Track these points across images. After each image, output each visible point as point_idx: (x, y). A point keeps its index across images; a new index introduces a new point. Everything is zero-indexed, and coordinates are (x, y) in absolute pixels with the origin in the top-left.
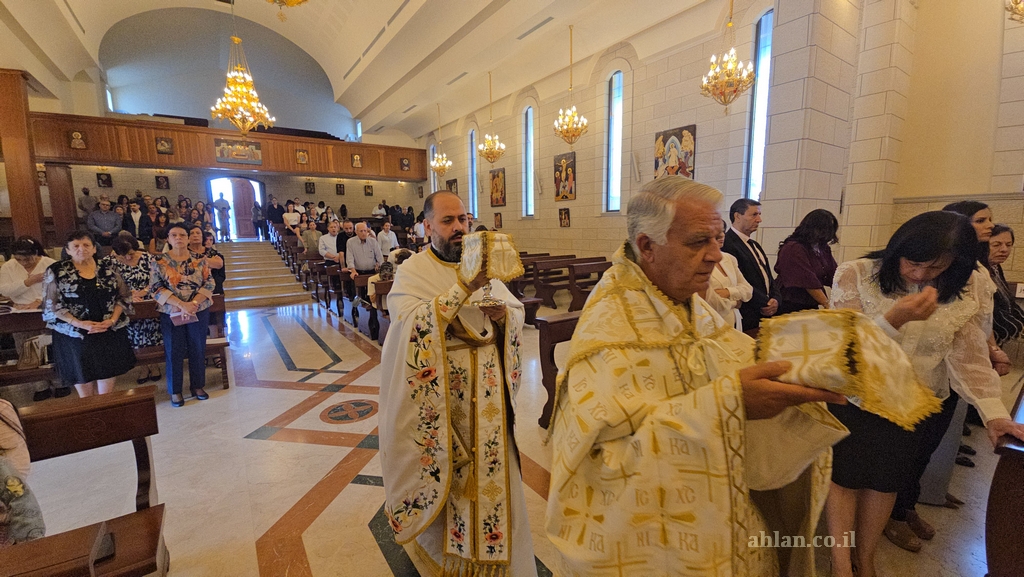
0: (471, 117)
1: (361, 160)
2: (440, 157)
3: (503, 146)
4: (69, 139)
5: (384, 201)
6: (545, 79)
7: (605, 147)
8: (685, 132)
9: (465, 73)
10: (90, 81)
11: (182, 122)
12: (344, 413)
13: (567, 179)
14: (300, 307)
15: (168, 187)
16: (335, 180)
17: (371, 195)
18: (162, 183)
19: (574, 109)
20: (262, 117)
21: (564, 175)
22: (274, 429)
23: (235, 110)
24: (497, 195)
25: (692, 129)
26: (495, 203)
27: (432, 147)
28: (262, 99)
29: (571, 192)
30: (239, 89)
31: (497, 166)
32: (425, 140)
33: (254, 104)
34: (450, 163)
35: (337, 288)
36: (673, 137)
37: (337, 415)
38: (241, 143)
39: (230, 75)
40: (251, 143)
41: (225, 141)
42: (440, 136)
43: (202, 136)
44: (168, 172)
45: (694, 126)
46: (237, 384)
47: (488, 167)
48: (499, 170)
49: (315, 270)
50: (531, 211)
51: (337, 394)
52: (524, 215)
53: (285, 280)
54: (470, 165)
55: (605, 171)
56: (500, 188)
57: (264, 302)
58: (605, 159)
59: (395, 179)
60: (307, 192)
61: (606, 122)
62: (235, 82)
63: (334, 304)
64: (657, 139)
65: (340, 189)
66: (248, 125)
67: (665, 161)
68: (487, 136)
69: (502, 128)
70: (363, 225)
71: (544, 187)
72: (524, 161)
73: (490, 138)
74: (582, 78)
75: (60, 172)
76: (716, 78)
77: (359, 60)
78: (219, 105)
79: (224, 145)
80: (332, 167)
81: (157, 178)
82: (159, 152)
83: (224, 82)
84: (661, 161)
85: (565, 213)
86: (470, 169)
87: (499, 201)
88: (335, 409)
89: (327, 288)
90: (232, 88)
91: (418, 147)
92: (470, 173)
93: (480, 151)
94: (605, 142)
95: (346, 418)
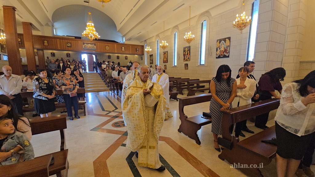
0: (158, 35)
1: (125, 49)
2: (148, 48)
3: (167, 44)
4: (44, 43)
5: (131, 61)
6: (181, 23)
7: (200, 44)
8: (227, 39)
9: (156, 22)
10: (49, 26)
11: (74, 38)
12: (119, 125)
13: (187, 54)
14: (106, 92)
15: (70, 56)
16: (117, 55)
17: (127, 59)
18: (68, 55)
19: (190, 32)
20: (96, 36)
21: (186, 53)
22: (98, 128)
23: (89, 34)
24: (165, 59)
25: (229, 38)
26: (164, 62)
27: (145, 45)
28: (96, 31)
29: (189, 59)
30: (90, 28)
31: (165, 50)
32: (143, 42)
33: (94, 32)
34: (151, 49)
35: (117, 87)
36: (223, 41)
37: (116, 125)
38: (90, 44)
39: (88, 24)
40: (93, 44)
41: (86, 43)
42: (148, 41)
43: (80, 42)
44: (70, 52)
45: (230, 37)
46: (88, 114)
47: (163, 51)
48: (166, 52)
49: (110, 81)
50: (176, 64)
51: (117, 119)
52: (173, 66)
53: (101, 84)
54: (157, 50)
55: (200, 52)
56: (166, 57)
57: (96, 90)
58: (200, 48)
59: (134, 54)
60: (109, 58)
61: (200, 37)
62: (89, 26)
63: (116, 92)
64: (217, 42)
65: (118, 57)
66: (92, 38)
67: (220, 49)
68: (162, 41)
69: (167, 39)
70: (125, 68)
71: (180, 57)
72: (174, 49)
73: (164, 42)
74: (193, 22)
75: (41, 52)
76: (238, 22)
77: (125, 18)
78: (84, 32)
79: (85, 44)
80: (116, 50)
81: (67, 54)
82: (68, 47)
83: (86, 26)
84: (218, 49)
85: (186, 65)
86: (157, 51)
87: (166, 61)
88: (116, 123)
89: (114, 87)
90: (88, 28)
91: (141, 45)
92: (157, 53)
93: (160, 46)
94: (200, 43)
95: (119, 126)
